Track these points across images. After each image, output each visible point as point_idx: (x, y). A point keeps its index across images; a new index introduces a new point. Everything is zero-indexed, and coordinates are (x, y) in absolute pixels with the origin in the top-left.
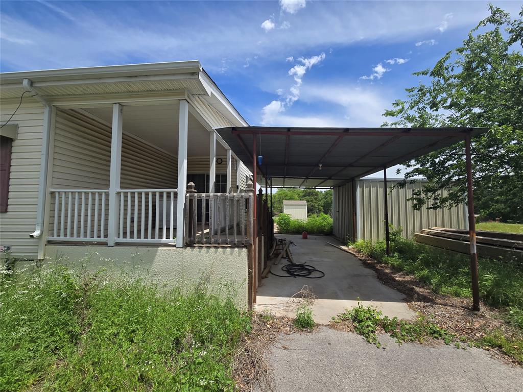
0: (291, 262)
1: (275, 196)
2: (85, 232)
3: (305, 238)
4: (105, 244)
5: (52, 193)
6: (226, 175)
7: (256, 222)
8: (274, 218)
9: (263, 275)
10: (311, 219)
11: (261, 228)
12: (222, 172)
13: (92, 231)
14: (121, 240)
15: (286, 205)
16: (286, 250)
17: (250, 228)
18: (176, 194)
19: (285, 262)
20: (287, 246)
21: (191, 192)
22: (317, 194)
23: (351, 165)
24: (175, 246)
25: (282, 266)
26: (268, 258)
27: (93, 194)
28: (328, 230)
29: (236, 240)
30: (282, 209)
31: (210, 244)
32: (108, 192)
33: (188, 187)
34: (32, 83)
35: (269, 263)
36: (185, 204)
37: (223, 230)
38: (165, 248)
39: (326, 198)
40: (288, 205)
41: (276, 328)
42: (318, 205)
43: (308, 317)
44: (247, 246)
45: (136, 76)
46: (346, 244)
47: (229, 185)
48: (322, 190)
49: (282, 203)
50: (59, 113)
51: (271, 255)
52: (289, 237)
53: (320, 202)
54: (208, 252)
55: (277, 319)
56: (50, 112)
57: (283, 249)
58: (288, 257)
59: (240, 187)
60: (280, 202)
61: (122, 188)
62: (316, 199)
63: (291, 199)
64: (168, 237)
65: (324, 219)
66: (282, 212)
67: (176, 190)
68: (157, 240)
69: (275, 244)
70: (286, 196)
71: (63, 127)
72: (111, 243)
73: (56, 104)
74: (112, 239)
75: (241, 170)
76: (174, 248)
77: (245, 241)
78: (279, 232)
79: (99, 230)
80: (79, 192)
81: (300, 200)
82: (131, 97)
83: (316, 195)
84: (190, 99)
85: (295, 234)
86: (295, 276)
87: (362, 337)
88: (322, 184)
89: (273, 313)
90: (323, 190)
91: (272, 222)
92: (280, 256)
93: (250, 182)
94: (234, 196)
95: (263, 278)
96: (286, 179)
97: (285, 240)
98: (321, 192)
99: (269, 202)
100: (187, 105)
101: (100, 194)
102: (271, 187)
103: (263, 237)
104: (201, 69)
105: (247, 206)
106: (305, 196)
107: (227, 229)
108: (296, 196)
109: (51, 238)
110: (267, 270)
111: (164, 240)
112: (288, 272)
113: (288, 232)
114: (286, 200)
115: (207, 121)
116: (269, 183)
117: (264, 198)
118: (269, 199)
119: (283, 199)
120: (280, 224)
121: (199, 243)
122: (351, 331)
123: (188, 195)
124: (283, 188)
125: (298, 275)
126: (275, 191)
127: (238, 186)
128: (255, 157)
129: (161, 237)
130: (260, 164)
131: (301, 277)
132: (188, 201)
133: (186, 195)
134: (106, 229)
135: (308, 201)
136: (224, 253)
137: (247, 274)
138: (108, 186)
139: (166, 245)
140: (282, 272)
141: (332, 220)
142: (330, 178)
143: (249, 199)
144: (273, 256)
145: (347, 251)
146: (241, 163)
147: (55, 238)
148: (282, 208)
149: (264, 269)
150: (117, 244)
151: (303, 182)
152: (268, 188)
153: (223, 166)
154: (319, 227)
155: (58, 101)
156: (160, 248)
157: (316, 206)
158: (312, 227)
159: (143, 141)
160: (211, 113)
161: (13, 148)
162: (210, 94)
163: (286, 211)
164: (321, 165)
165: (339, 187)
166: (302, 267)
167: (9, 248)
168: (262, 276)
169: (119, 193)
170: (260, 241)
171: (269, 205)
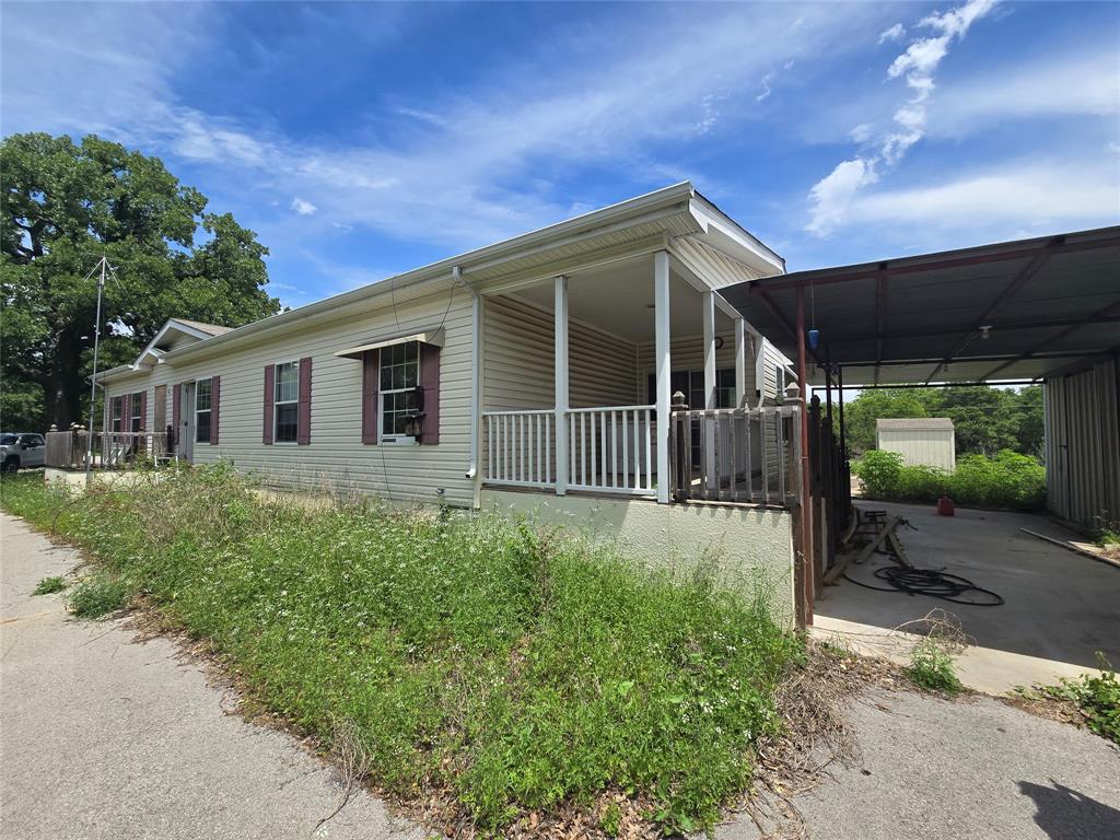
0: (901, 562)
1: (852, 409)
2: (526, 474)
3: (947, 512)
4: (552, 492)
5: (485, 417)
6: (734, 370)
7: (807, 464)
8: (851, 462)
9: (828, 578)
10: (968, 468)
11: (818, 478)
12: (726, 364)
13: (535, 473)
14: (574, 486)
15: (884, 430)
16: (887, 537)
17: (796, 475)
18: (654, 414)
19: (884, 561)
20: (888, 527)
21: (679, 409)
22: (993, 398)
23: (1098, 317)
24: (656, 500)
25: (876, 568)
26: (836, 547)
27: (534, 416)
28: (1028, 497)
29: (768, 495)
30: (874, 441)
31: (717, 500)
32: (553, 414)
33: (673, 401)
34: (461, 269)
35: (841, 559)
36: (670, 430)
37: (741, 479)
38: (639, 503)
39: (1030, 409)
40: (891, 431)
41: (859, 673)
42: (999, 431)
43: (943, 670)
44: (791, 507)
45: (589, 231)
46: (1096, 539)
47: (741, 389)
48: (1013, 388)
49: (875, 425)
50: (487, 303)
51: (845, 541)
52: (894, 510)
53: (1007, 423)
54: (713, 515)
55: (863, 659)
56: (479, 303)
57: (878, 533)
58: (890, 550)
59: (764, 394)
60: (869, 423)
61: (571, 406)
62: (988, 412)
63: (900, 414)
64: (643, 486)
65: (1014, 467)
66: (873, 446)
67: (654, 406)
68: (626, 489)
69: (855, 522)
70: (887, 406)
71: (495, 324)
72: (561, 491)
73: (485, 291)
74: (562, 484)
75: (766, 356)
76: (655, 504)
77: (787, 498)
78: (865, 497)
79: (544, 472)
80: (516, 415)
81: (934, 417)
82: (579, 263)
83: (989, 402)
84: (672, 247)
85: (914, 503)
86: (911, 592)
87: (1109, 742)
88: (1002, 373)
89: (854, 648)
90: (1017, 389)
91: (845, 472)
92: (869, 548)
93: (793, 385)
94: (760, 415)
95: (826, 585)
96: (882, 368)
97: (883, 514)
98: (1009, 392)
99: (836, 424)
100: (667, 257)
101: (543, 417)
102: (841, 389)
103: (823, 500)
104: (693, 194)
105: (788, 432)
106: (948, 405)
107: (748, 476)
108: (921, 408)
109: (486, 481)
110: (834, 572)
111: (637, 489)
112: (891, 580)
113: (891, 496)
114: (887, 417)
115: (699, 276)
116: (836, 378)
117: (824, 414)
118: (836, 416)
119: (877, 416)
120: (867, 475)
121: (696, 497)
122: (1071, 722)
123: (674, 414)
124: (876, 387)
125: (919, 592)
126: (851, 396)
127: (759, 392)
128: (802, 333)
129: (632, 485)
130: (814, 345)
131: (926, 597)
132: (675, 424)
133: (671, 414)
134: (553, 471)
135: (958, 420)
136: (744, 518)
137: (792, 560)
138: (553, 405)
139: (639, 497)
140: (876, 579)
141: (1044, 469)
142: (1028, 356)
143: (791, 418)
144: (851, 546)
145: (1094, 558)
146: (765, 342)
147: (491, 480)
148: (873, 437)
149: (829, 568)
150: (569, 493)
151: (937, 370)
152: (832, 391)
153: (728, 351)
154: (994, 490)
155: (486, 287)
156: (632, 502)
157: (991, 433)
158: (971, 489)
159: (582, 323)
160: (704, 257)
161: (442, 359)
162: (706, 229)
163: (886, 446)
164: (986, 328)
165: (1068, 376)
166: (933, 577)
167: (443, 491)
168: (825, 579)
169: (568, 415)
170: (817, 505)
171: (837, 432)
